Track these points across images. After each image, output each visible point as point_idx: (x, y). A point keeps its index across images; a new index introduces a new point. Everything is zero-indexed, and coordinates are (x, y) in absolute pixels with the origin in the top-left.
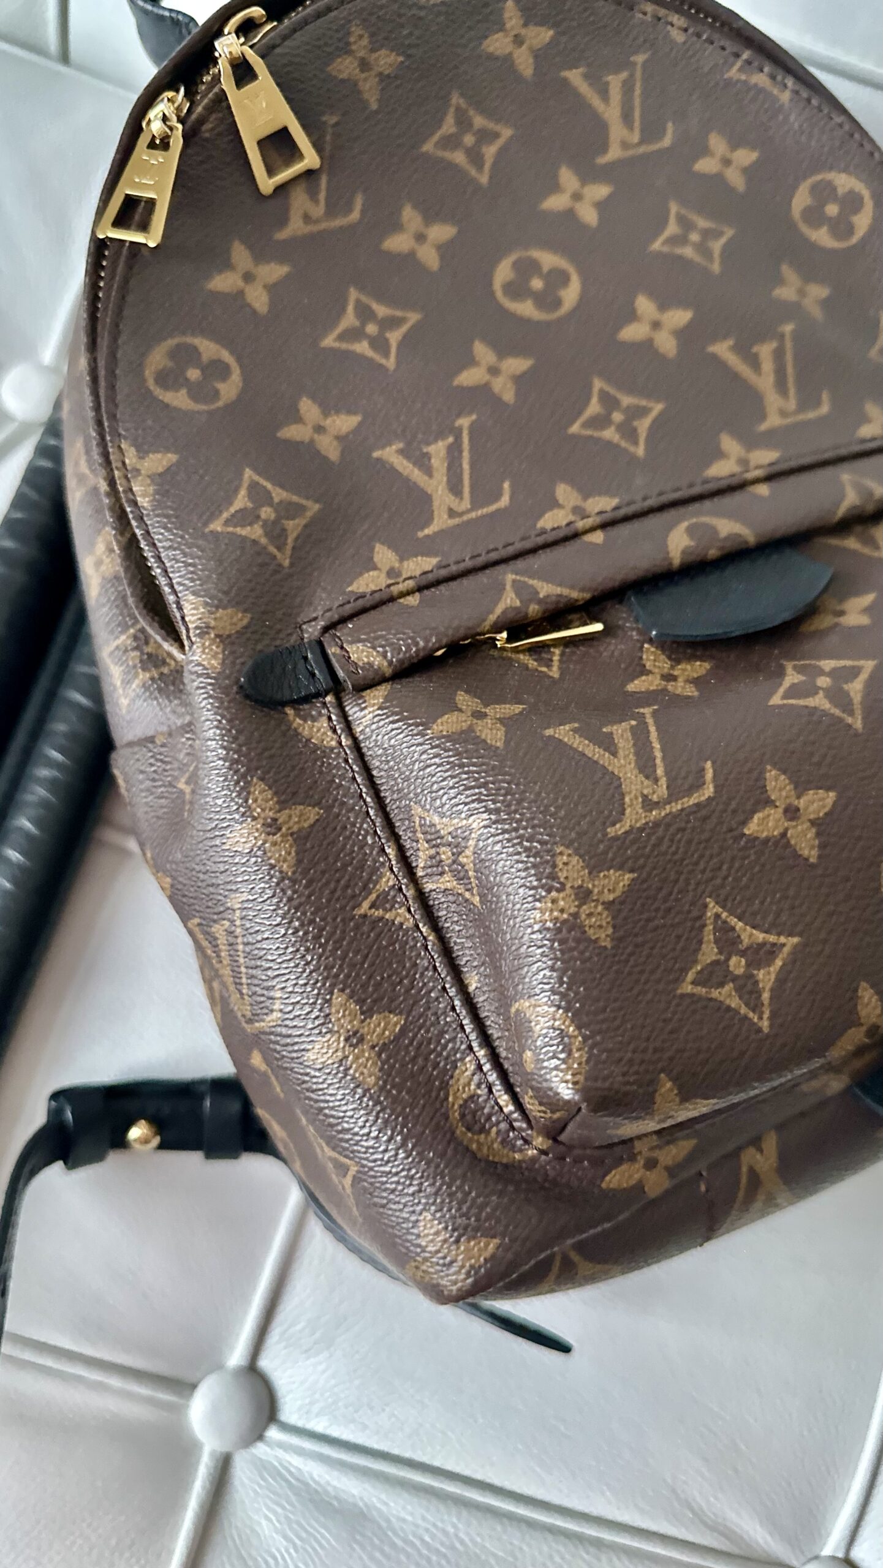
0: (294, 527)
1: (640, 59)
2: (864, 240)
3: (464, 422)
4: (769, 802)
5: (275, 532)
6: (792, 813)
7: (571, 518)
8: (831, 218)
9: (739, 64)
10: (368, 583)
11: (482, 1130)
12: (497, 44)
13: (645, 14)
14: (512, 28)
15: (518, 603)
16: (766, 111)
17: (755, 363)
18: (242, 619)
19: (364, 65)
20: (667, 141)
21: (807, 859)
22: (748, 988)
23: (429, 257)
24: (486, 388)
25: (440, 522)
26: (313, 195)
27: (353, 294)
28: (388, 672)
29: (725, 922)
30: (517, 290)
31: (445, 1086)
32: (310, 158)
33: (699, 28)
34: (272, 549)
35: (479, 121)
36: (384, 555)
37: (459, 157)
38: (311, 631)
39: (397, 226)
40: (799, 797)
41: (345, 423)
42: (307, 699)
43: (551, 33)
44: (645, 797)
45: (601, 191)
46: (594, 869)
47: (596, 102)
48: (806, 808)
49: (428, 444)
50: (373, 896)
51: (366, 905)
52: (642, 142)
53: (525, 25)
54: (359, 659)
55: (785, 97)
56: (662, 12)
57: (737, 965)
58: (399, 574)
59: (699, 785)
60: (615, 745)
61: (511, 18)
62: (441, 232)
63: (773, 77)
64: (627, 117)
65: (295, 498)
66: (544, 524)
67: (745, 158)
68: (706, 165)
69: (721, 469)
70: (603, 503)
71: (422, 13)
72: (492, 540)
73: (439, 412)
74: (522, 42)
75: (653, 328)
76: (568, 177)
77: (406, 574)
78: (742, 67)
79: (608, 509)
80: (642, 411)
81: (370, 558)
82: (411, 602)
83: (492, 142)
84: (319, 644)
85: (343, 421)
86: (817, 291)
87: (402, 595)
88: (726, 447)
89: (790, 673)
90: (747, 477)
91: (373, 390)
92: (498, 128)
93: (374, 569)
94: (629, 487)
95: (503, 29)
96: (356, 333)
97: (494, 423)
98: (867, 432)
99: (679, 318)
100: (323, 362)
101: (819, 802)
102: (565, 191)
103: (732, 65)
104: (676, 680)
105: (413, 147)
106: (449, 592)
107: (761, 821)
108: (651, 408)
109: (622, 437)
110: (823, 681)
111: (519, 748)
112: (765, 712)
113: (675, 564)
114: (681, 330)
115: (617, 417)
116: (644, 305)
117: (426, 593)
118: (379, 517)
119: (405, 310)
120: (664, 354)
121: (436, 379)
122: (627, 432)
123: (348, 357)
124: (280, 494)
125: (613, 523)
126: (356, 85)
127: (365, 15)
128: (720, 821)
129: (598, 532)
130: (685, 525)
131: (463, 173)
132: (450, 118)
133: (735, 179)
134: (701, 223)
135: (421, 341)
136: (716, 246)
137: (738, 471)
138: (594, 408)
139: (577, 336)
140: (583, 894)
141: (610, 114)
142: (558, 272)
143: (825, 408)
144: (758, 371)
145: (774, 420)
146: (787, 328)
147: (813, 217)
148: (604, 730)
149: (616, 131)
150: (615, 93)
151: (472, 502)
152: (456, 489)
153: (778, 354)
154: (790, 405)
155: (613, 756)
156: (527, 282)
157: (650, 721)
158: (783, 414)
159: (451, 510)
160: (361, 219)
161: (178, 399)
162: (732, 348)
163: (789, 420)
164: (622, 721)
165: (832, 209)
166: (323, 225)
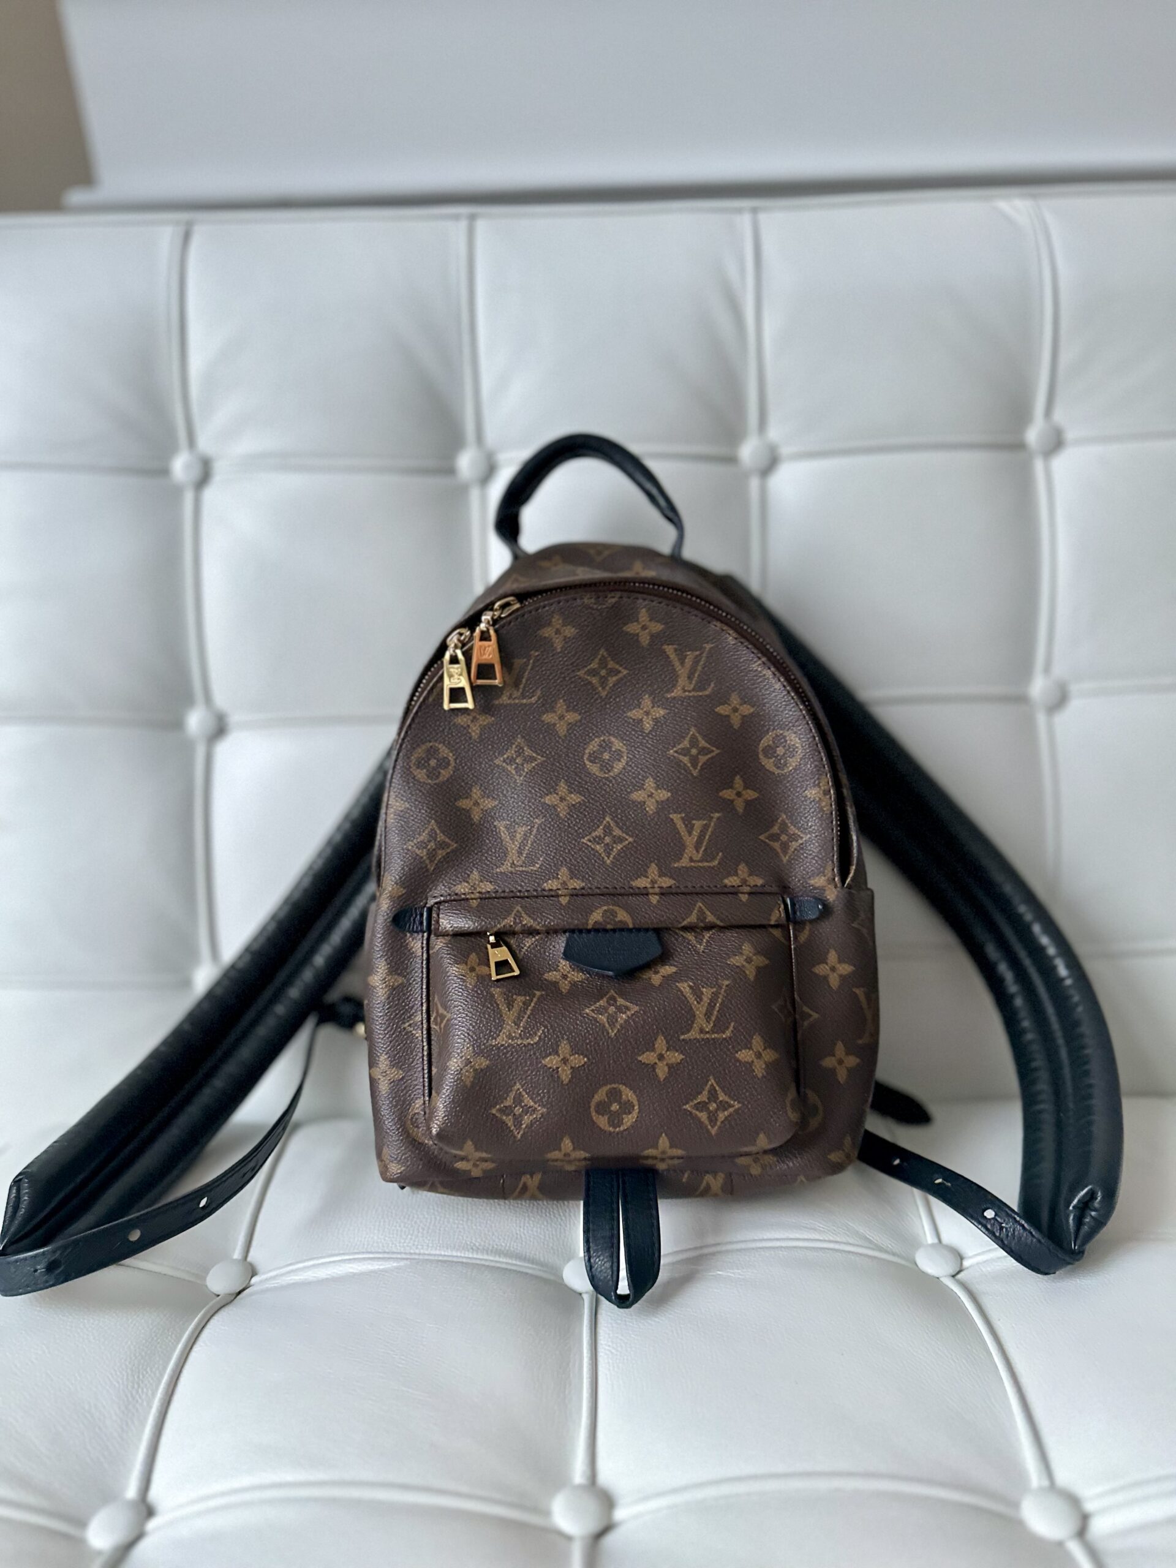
0: (441, 853)
1: (708, 646)
3: (538, 822)
4: (557, 1053)
5: (432, 855)
6: (565, 1061)
7: (559, 887)
8: (778, 755)
10: (462, 888)
11: (417, 1127)
12: (632, 628)
13: (717, 627)
14: (643, 621)
17: (690, 830)
18: (402, 891)
19: (558, 632)
20: (707, 693)
21: (563, 1081)
22: (518, 1121)
23: (562, 729)
24: (554, 807)
25: (506, 867)
26: (517, 686)
27: (519, 739)
28: (451, 933)
29: (520, 1093)
30: (594, 758)
31: (410, 1104)
34: (427, 862)
35: (611, 664)
36: (475, 875)
37: (595, 681)
38: (431, 902)
39: (552, 709)
40: (571, 1056)
41: (489, 804)
42: (417, 932)
43: (663, 626)
44: (510, 1034)
45: (661, 712)
46: (478, 1054)
47: (677, 664)
48: (572, 1061)
50: (412, 1022)
51: (407, 1024)
53: (650, 620)
54: (443, 923)
57: (518, 1110)
58: (475, 889)
60: (513, 1006)
61: (642, 617)
62: (572, 717)
63: (774, 674)
64: (690, 677)
65: (447, 840)
66: (547, 886)
67: (747, 710)
68: (722, 710)
69: (641, 883)
70: (577, 884)
71: (593, 612)
72: (521, 886)
73: (530, 811)
74: (646, 629)
75: (649, 796)
76: (647, 701)
77: (478, 890)
78: (759, 665)
79: (578, 887)
80: (621, 840)
81: (469, 875)
82: (474, 903)
83: (616, 675)
84: (430, 910)
85: (489, 802)
86: (751, 795)
87: (472, 899)
88: (650, 871)
89: (605, 999)
90: (651, 891)
91: (508, 791)
92: (620, 669)
93: (467, 882)
94: (593, 878)
95: (637, 621)
96: (511, 760)
97: (551, 825)
98: (731, 882)
99: (664, 795)
100: (492, 770)
101: (578, 1060)
102: (642, 709)
103: (755, 662)
104: (566, 979)
105: (573, 671)
106: (492, 904)
107: (551, 1059)
108: (627, 840)
109: (604, 851)
110: (612, 1009)
111: (476, 992)
112: (580, 1014)
113: (590, 927)
114: (662, 802)
115: (607, 840)
116: (650, 783)
117: (483, 901)
118: (483, 855)
119: (538, 754)
120: (647, 812)
121: (536, 795)
122: (608, 849)
123: (504, 771)
124: (441, 837)
125: (577, 895)
126: (551, 639)
127: (563, 610)
128: (535, 1054)
129: (567, 898)
130: (605, 908)
131: (594, 689)
132: (597, 660)
133: (736, 721)
134: (703, 743)
135: (538, 773)
136: (703, 759)
137: (649, 886)
138: (599, 832)
139: (611, 790)
140: (468, 1062)
141: (683, 672)
142: (619, 754)
143: (716, 863)
144: (690, 833)
145: (684, 862)
146: (717, 815)
147: (769, 751)
148: (514, 997)
149: (682, 681)
150: (689, 662)
151: (524, 862)
152: (520, 853)
153: (705, 828)
154: (697, 856)
155: (509, 1011)
156: (602, 753)
157: (535, 1000)
158: (691, 860)
159: (513, 863)
160: (537, 702)
161: (421, 774)
162: (682, 818)
163: (693, 864)
164: (525, 995)
165: (780, 751)
166: (517, 701)
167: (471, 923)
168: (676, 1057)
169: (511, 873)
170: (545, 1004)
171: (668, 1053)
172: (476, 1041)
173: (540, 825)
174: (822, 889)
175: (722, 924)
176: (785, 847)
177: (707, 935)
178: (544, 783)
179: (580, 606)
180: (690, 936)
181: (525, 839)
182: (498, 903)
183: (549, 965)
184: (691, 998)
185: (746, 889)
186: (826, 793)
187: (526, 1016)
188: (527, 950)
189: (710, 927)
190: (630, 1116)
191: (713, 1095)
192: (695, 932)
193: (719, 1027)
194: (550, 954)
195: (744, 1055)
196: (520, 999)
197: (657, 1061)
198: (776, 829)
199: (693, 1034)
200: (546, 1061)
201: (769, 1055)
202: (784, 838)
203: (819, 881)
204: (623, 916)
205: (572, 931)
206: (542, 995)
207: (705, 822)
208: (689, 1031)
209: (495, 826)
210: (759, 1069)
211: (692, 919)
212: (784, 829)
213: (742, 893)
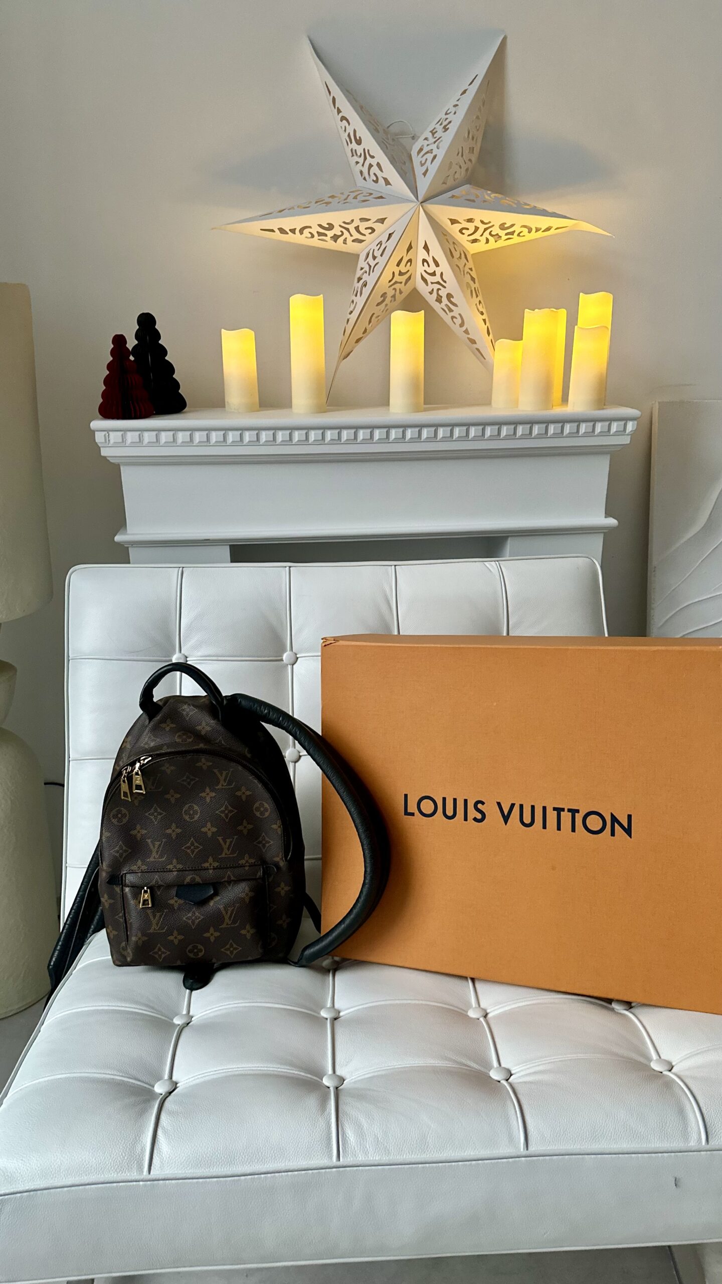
0: (124, 855)
2: (266, 818)
3: (164, 840)
4: (173, 935)
5: (121, 855)
6: (176, 937)
7: (173, 867)
8: (260, 811)
10: (134, 867)
11: (124, 951)
12: (199, 764)
14: (203, 762)
18: (111, 870)
20: (232, 786)
21: (176, 943)
22: (160, 956)
23: (173, 801)
24: (170, 834)
25: (152, 859)
27: (155, 805)
28: (131, 886)
29: (160, 947)
30: (186, 813)
31: (121, 943)
34: (120, 858)
35: (192, 777)
36: (140, 862)
38: (122, 873)
39: (169, 793)
41: (144, 832)
42: (117, 885)
43: (212, 763)
45: (214, 794)
46: (142, 936)
47: (219, 776)
49: (156, 842)
50: (119, 916)
51: (117, 917)
54: (127, 882)
57: (160, 953)
59: (163, 929)
62: (177, 796)
63: (258, 782)
65: (127, 849)
66: (168, 867)
67: (248, 793)
68: (238, 793)
69: (206, 865)
70: (180, 866)
72: (158, 867)
73: (161, 836)
74: (205, 764)
75: (208, 830)
76: (208, 790)
77: (141, 867)
78: (252, 778)
79: (180, 868)
80: (198, 847)
81: (137, 862)
82: (139, 874)
83: (194, 781)
84: (122, 876)
86: (250, 827)
87: (139, 872)
88: (209, 860)
89: (191, 913)
90: (209, 868)
91: (151, 827)
92: (196, 779)
93: (136, 865)
94: (186, 864)
95: (201, 762)
96: (152, 814)
97: (169, 842)
98: (241, 862)
99: (214, 830)
101: (181, 937)
102: (206, 793)
103: (250, 777)
104: (177, 903)
106: (146, 875)
108: (200, 847)
109: (191, 852)
110: (193, 918)
111: (141, 912)
112: (181, 920)
113: (185, 883)
114: (214, 832)
115: (192, 847)
116: (209, 825)
117: (143, 873)
118: (142, 854)
119: (163, 812)
120: (208, 836)
121: (163, 829)
122: (193, 851)
123: (149, 818)
124: (124, 848)
125: (180, 871)
128: (164, 935)
129: (176, 872)
130: (192, 876)
131: (185, 786)
132: (186, 776)
133: (244, 798)
134: (230, 808)
135: (163, 820)
136: (230, 815)
137: (209, 865)
138: (189, 845)
139: (194, 827)
140: (139, 939)
141: (222, 778)
142: (196, 811)
143: (236, 855)
144: (225, 844)
145: (223, 855)
146: (236, 837)
147: (258, 809)
148: (156, 913)
149: (222, 782)
150: (224, 776)
151: (159, 857)
152: (157, 853)
153: (231, 842)
154: (228, 853)
155: (154, 919)
156: (190, 811)
158: (226, 854)
159: (154, 857)
160: (162, 790)
161: (115, 821)
162: (222, 839)
163: (226, 856)
164: (160, 912)
165: (262, 809)
167: (138, 882)
168: (217, 934)
169: (154, 861)
170: (168, 916)
172: (142, 931)
173: (165, 842)
174: (278, 862)
175: (236, 879)
176: (264, 846)
178: (166, 824)
180: (226, 885)
181: (159, 847)
182: (149, 874)
184: (224, 912)
185: (248, 865)
186: (279, 827)
187: (161, 921)
189: (233, 881)
190: (201, 953)
191: (231, 946)
193: (234, 922)
195: (243, 932)
196: (158, 914)
198: (260, 839)
199: (224, 926)
200: (169, 938)
201: (252, 931)
202: (264, 842)
203: (277, 859)
204: (198, 880)
205: (178, 885)
206: (167, 912)
207: (231, 840)
208: (222, 925)
209: (146, 842)
210: (248, 936)
211: (226, 878)
212: (264, 839)
213: (246, 866)
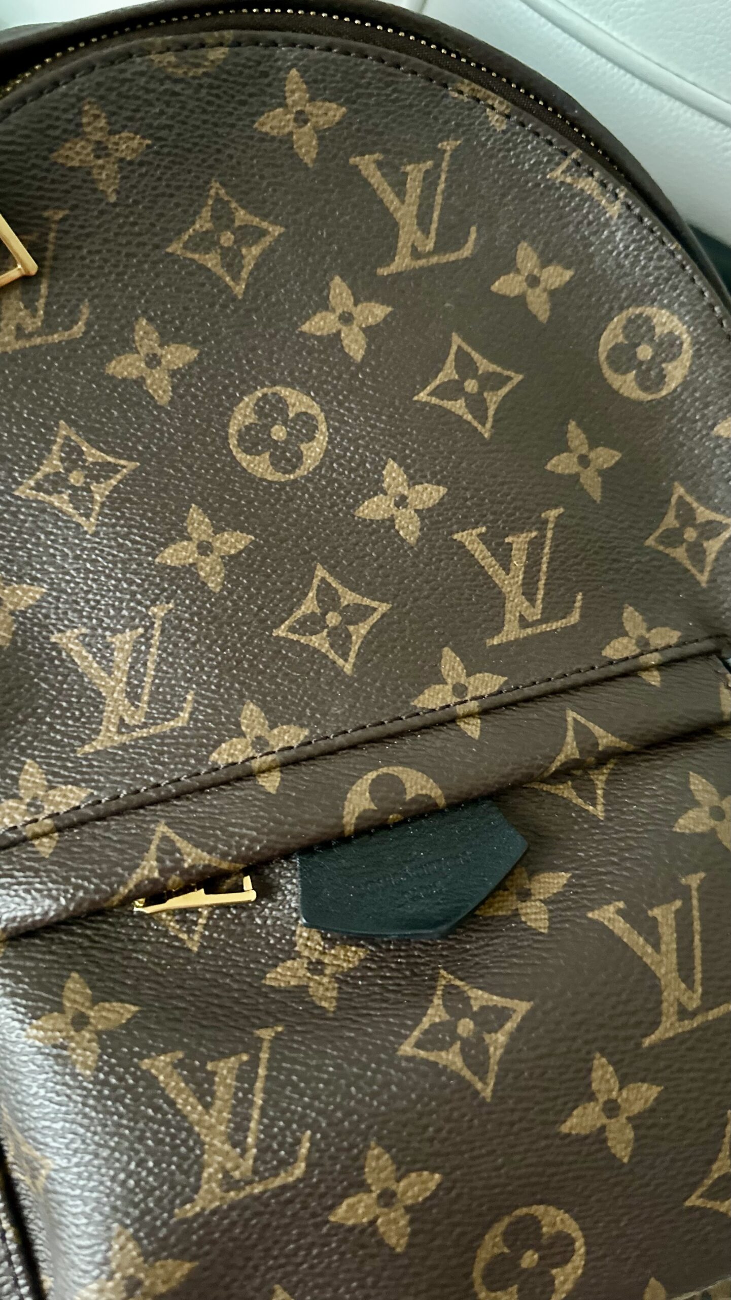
1: (448, 146)
3: (158, 611)
4: (364, 1187)
6: (387, 1198)
7: (250, 752)
8: (641, 363)
9: (563, 166)
10: (4, 815)
12: (274, 122)
13: (461, 93)
14: (295, 103)
15: (156, 875)
16: (590, 223)
17: (504, 559)
19: (101, 150)
20: (466, 251)
21: (393, 1249)
23: (160, 387)
24: (191, 570)
25: (106, 738)
26: (30, 306)
27: (64, 430)
28: (3, 937)
30: (250, 442)
32: (26, 263)
33: (525, 116)
35: (242, 216)
37: (211, 261)
39: (127, 345)
40: (398, 1180)
41: (26, 595)
43: (343, 110)
44: (227, 1174)
45: (378, 312)
46: (151, 1257)
47: (389, 197)
48: (405, 1192)
49: (114, 632)
52: (437, 250)
53: (312, 100)
55: (615, 210)
56: (482, 92)
58: (39, 809)
59: (290, 1161)
60: (213, 1094)
61: (293, 92)
62: (178, 355)
63: (604, 185)
64: (423, 221)
67: (557, 276)
68: (506, 285)
70: (289, 736)
71: (178, 88)
72: (155, 773)
73: (133, 594)
74: (306, 122)
75: (397, 505)
76: (339, 291)
77: (48, 809)
78: (569, 168)
79: (295, 744)
80: (362, 613)
81: (15, 779)
82: (45, 846)
83: (255, 242)
85: (25, 592)
86: (605, 457)
87: (37, 836)
88: (445, 668)
89: (437, 1001)
90: (460, 711)
91: (65, 556)
92: (265, 225)
93: (15, 797)
94: (324, 715)
95: (283, 105)
96: (57, 482)
97: (192, 615)
98: (617, 650)
99: (429, 494)
100: (14, 514)
101: (419, 1186)
102: (334, 311)
103: (558, 164)
104: (321, 973)
105: (157, 247)
106: (94, 837)
107: (351, 1207)
108: (375, 609)
109: (332, 646)
110: (466, 1027)
111: (105, 1083)
112: (390, 1064)
114: (429, 510)
115: (333, 619)
116: (393, 476)
117: (67, 835)
118: (41, 720)
119: (120, 457)
120: (403, 540)
121: (138, 551)
122: (340, 639)
123: (43, 511)
126: (89, 173)
127: (102, 92)
128: (305, 1207)
129: (277, 775)
130: (372, 775)
131: (215, 280)
132: (206, 213)
133: (539, 306)
134: (484, 365)
135: (130, 500)
136: (493, 400)
137: (451, 700)
138: (309, 605)
139: (310, 508)
140: (133, 1285)
141: (404, 213)
142: (306, 420)
143: (574, 618)
144: (506, 566)
145: (511, 632)
147: (622, 358)
148: (209, 1067)
149: (407, 235)
150: (414, 187)
151: (148, 715)
152: (133, 697)
153: (535, 546)
154: (535, 613)
155: (207, 1106)
156: (267, 428)
157: (264, 1056)
158: (524, 623)
160: (85, 333)
162: (482, 537)
163: (529, 631)
164: (234, 1053)
165: (645, 352)
166: (38, 341)
167: (47, 902)
168: (643, 1096)
169: (123, 747)
170: (294, 1061)
171: (624, 1093)
172: (140, 1219)
173: (165, 620)
175: (625, 747)
176: (697, 552)
177: (600, 779)
178: (150, 520)
179: (142, 74)
180: (566, 791)
181: (136, 660)
182: (107, 828)
183: (272, 947)
184: (636, 941)
185: (653, 658)
187: (256, 1114)
188: (206, 927)
189: (603, 759)
190: (569, 1267)
192: (573, 778)
193: (714, 991)
194: (265, 919)
197: (605, 1121)
198: (669, 520)
199: (667, 1027)
200: (340, 1214)
202: (691, 535)
204: (416, 783)
205: (307, 850)
206: (278, 1037)
207: (534, 534)
208: (655, 1024)
209: (54, 646)
211: (570, 749)
212: (687, 516)
213: (647, 668)
